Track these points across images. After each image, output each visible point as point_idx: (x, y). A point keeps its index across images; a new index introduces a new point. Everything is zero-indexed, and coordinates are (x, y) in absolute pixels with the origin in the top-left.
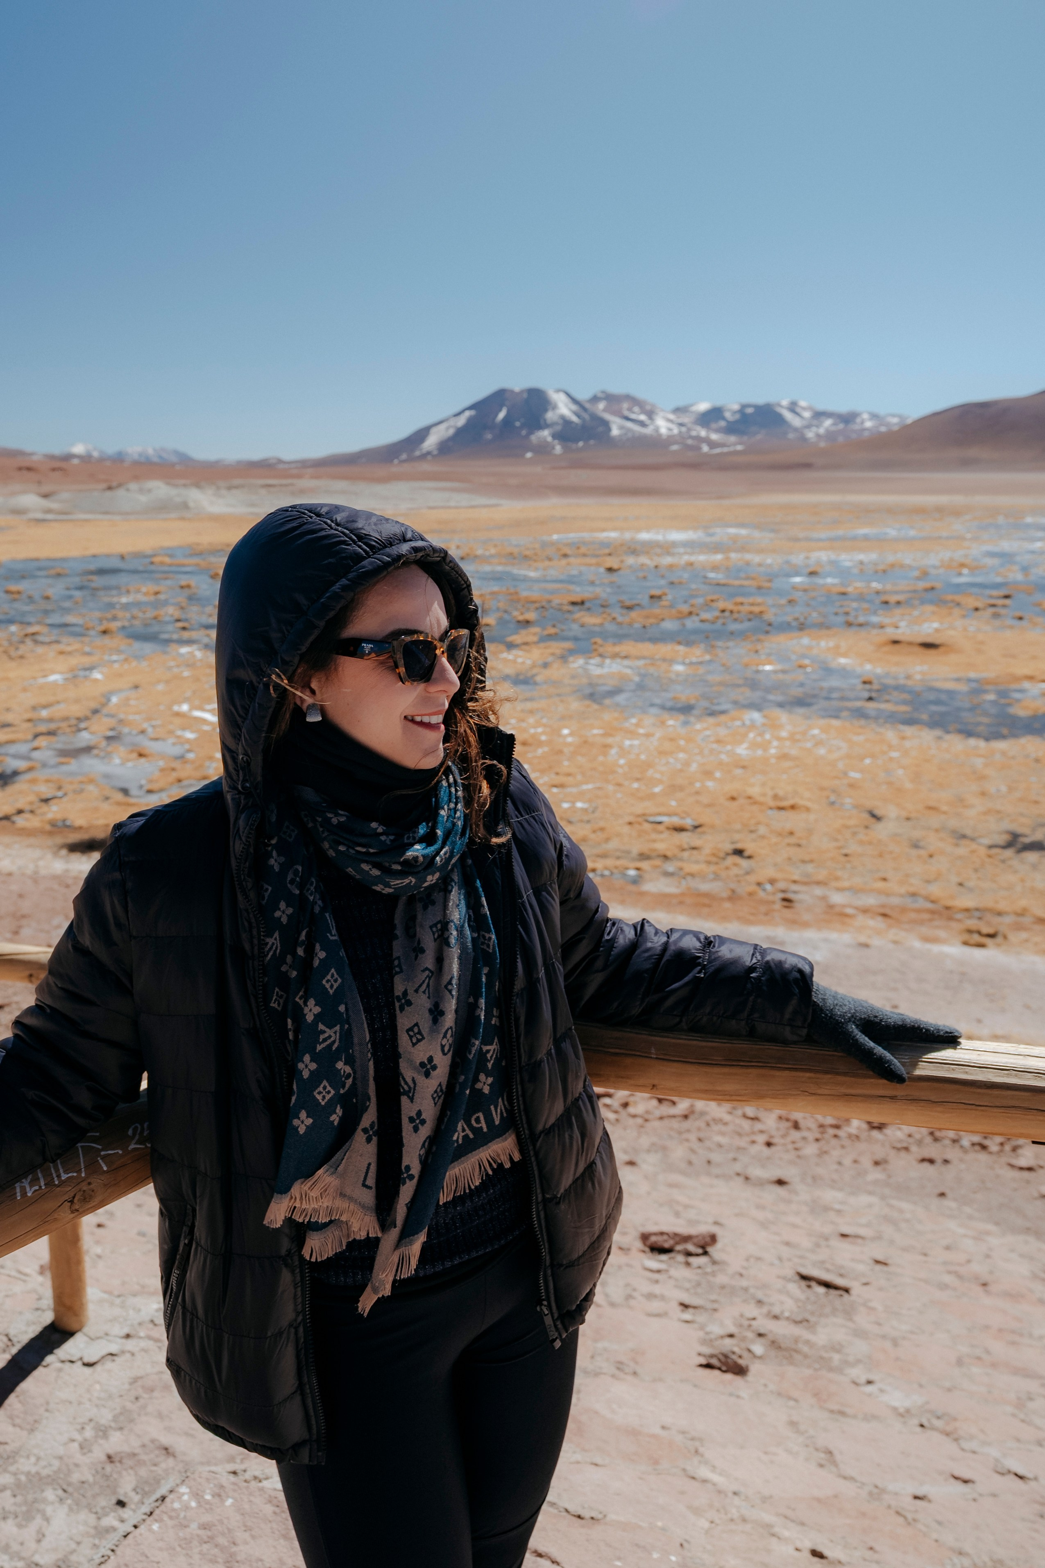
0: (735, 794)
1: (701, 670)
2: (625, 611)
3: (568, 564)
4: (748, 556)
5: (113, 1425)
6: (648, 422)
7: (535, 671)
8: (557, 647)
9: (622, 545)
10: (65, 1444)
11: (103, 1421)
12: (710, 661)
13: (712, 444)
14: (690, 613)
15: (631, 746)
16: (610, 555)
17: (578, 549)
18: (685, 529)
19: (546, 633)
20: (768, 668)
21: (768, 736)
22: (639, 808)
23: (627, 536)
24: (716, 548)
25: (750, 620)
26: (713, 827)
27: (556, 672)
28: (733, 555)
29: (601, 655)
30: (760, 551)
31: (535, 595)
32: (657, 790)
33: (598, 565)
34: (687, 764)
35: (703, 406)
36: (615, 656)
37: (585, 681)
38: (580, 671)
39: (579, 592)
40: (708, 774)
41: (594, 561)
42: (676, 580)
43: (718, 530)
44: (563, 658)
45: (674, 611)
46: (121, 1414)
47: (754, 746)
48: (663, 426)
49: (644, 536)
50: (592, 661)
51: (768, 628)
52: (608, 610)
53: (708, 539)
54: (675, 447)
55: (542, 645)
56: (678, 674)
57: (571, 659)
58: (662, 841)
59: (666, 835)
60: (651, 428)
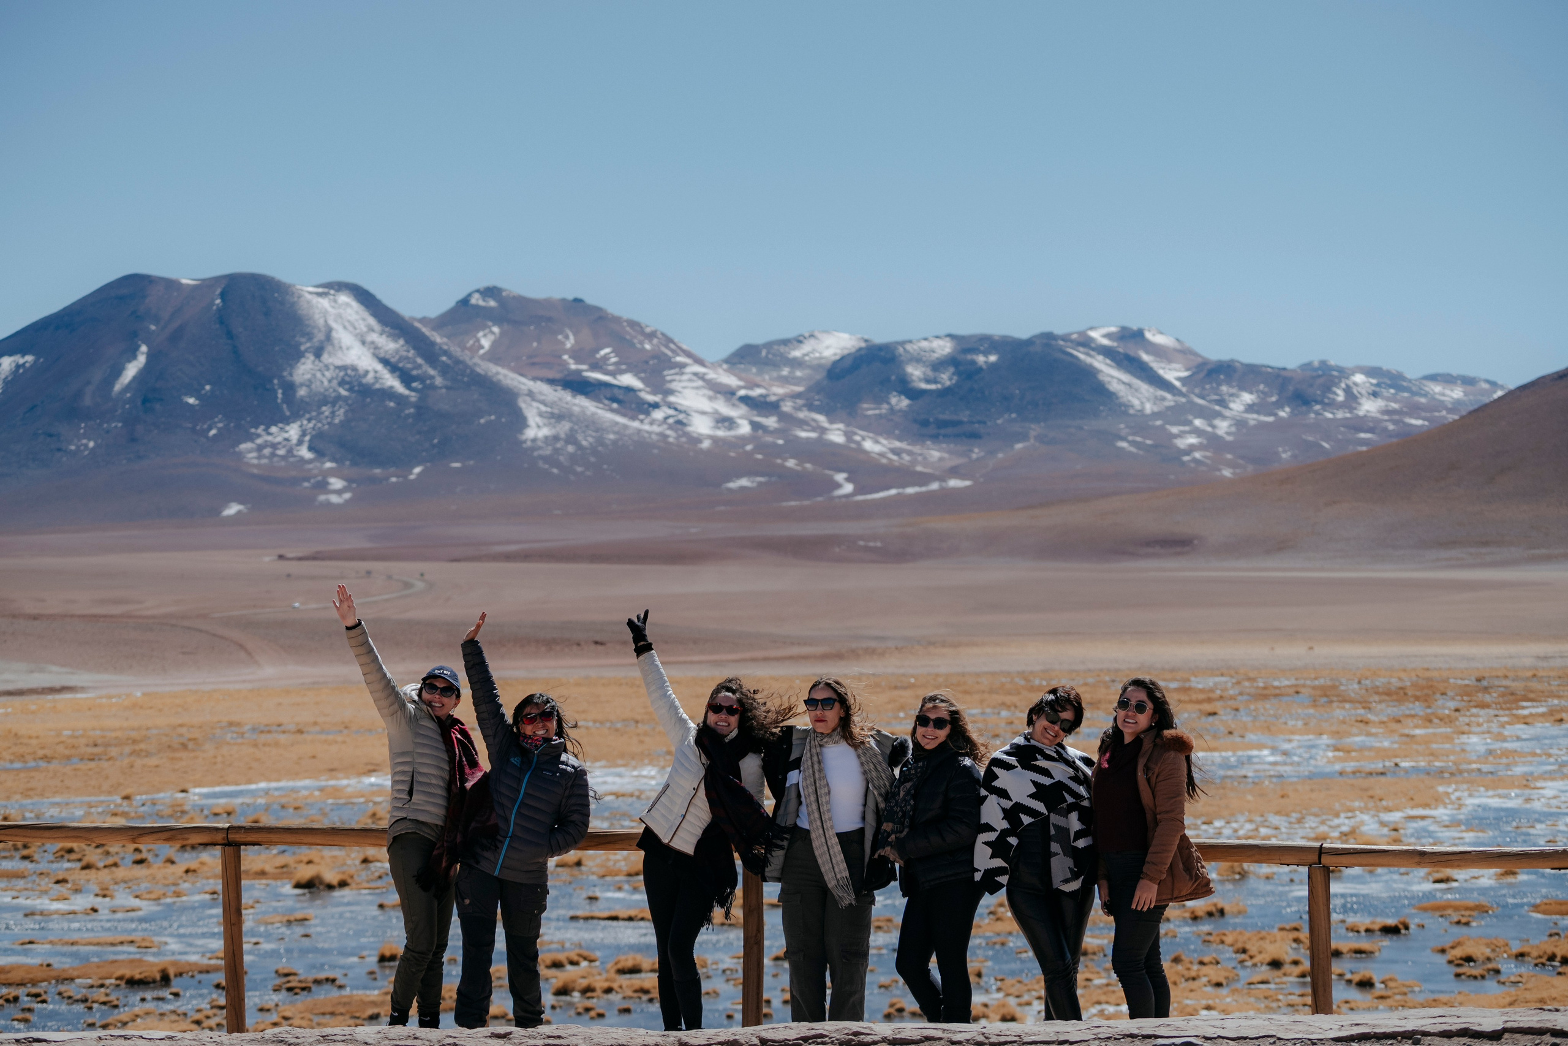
6: (648, 397)
35: (830, 344)
48: (699, 409)
54: (740, 484)
60: (658, 415)
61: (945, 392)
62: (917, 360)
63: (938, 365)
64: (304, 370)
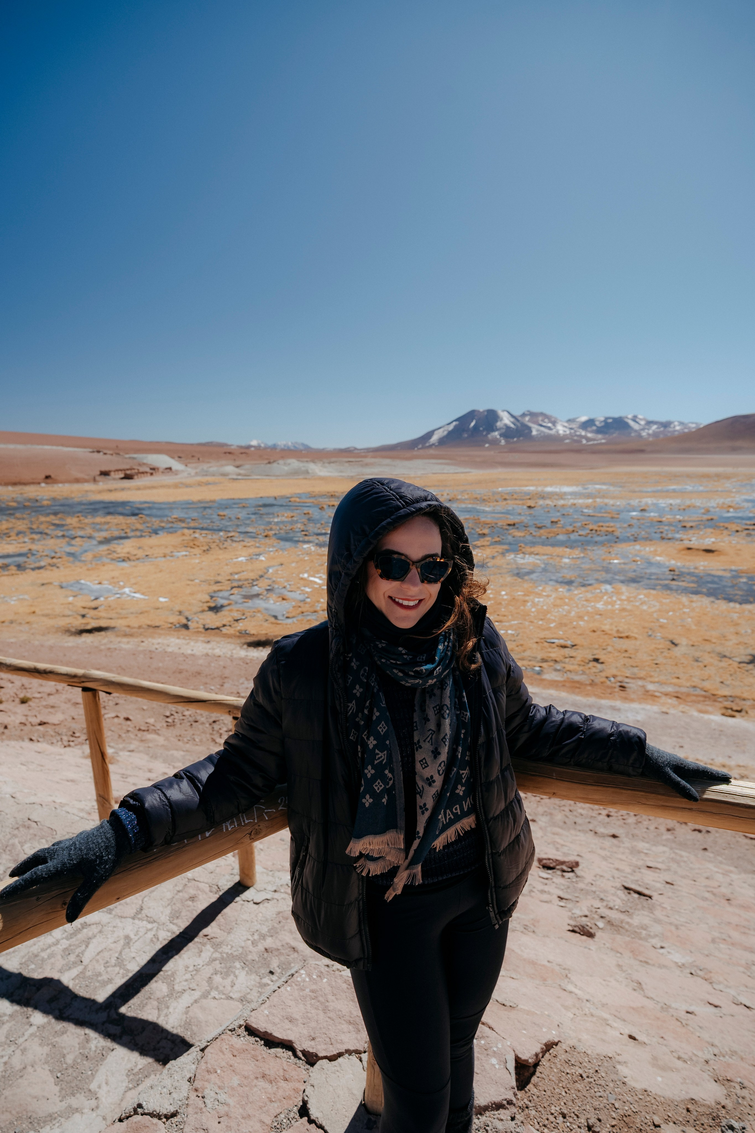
0: (595, 629)
1: (579, 562)
2: (537, 529)
3: (507, 504)
4: (606, 501)
5: (268, 934)
6: (553, 427)
7: (487, 560)
8: (500, 548)
9: (536, 494)
10: (245, 941)
11: (263, 932)
12: (584, 557)
13: (588, 439)
14: (573, 531)
15: (539, 601)
16: (530, 499)
17: (512, 496)
18: (572, 485)
19: (494, 540)
20: (616, 561)
21: (614, 599)
22: (542, 635)
23: (540, 489)
24: (589, 496)
25: (606, 535)
26: (582, 646)
27: (499, 561)
28: (598, 500)
29: (523, 553)
30: (613, 498)
31: (488, 520)
32: (552, 625)
33: (523, 504)
34: (569, 612)
35: (584, 419)
36: (531, 553)
37: (514, 566)
38: (512, 561)
39: (512, 519)
40: (581, 618)
41: (521, 502)
42: (566, 513)
43: (590, 486)
44: (503, 554)
45: (564, 530)
46: (272, 929)
47: (606, 603)
48: (561, 429)
49: (549, 489)
50: (519, 556)
51: (617, 540)
52: (528, 529)
53: (584, 491)
54: (567, 441)
55: (492, 547)
56: (565, 564)
57: (507, 554)
58: (554, 652)
59: (557, 649)
60: (554, 430)
61: (602, 427)
62: (598, 421)
63: (601, 422)
64: (499, 424)
